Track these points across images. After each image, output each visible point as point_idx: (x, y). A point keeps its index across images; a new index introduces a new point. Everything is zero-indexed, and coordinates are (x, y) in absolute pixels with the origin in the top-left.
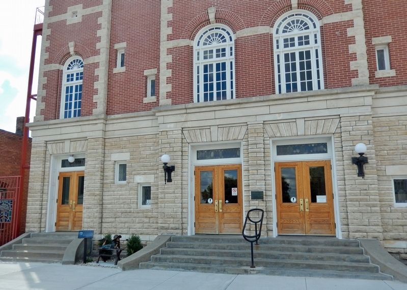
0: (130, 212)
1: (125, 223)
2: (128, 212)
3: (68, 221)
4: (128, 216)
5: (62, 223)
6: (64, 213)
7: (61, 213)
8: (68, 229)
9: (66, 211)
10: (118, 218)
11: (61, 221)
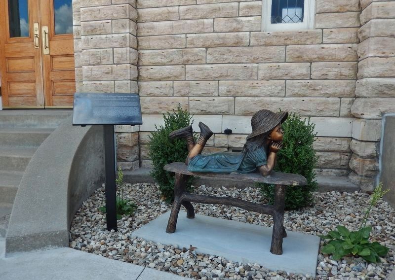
0: (237, 44)
1: (218, 79)
2: (231, 41)
3: (34, 82)
4: (231, 58)
5: (16, 87)
6: (19, 61)
7: (12, 62)
8: (34, 102)
9: (23, 55)
10: (195, 62)
11: (15, 82)
